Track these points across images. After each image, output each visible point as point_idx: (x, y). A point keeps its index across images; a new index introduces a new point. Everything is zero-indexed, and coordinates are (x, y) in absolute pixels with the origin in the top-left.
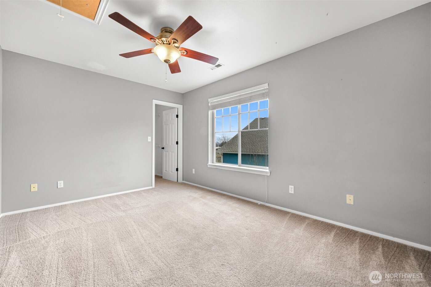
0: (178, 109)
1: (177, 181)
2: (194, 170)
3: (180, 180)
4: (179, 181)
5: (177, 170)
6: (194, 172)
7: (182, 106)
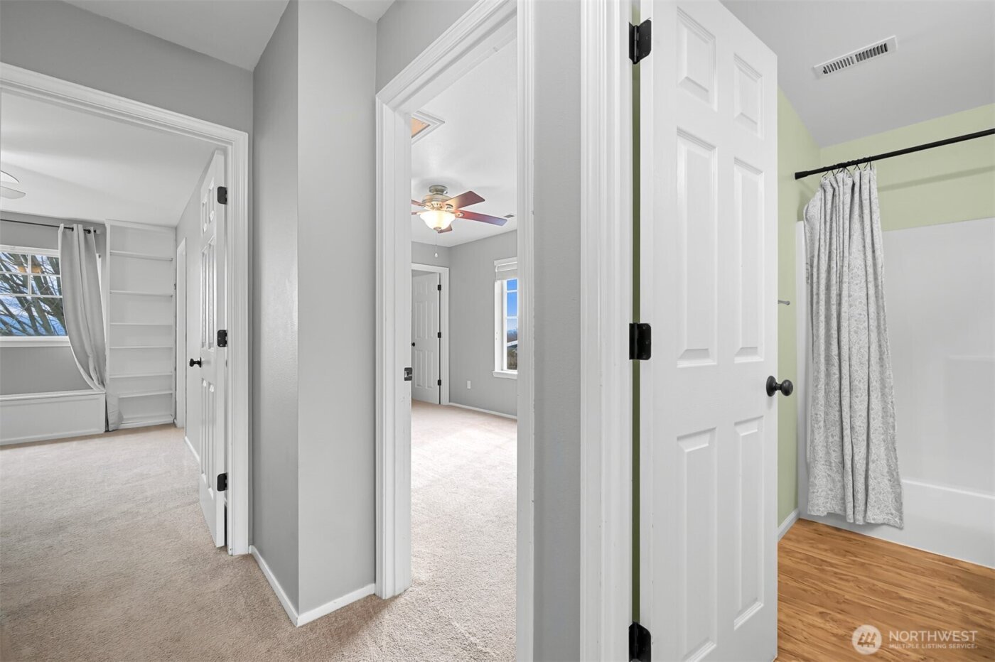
0: (440, 274)
1: (440, 403)
2: (469, 382)
3: (445, 401)
4: (442, 402)
5: (439, 383)
6: (469, 387)
7: (448, 269)
